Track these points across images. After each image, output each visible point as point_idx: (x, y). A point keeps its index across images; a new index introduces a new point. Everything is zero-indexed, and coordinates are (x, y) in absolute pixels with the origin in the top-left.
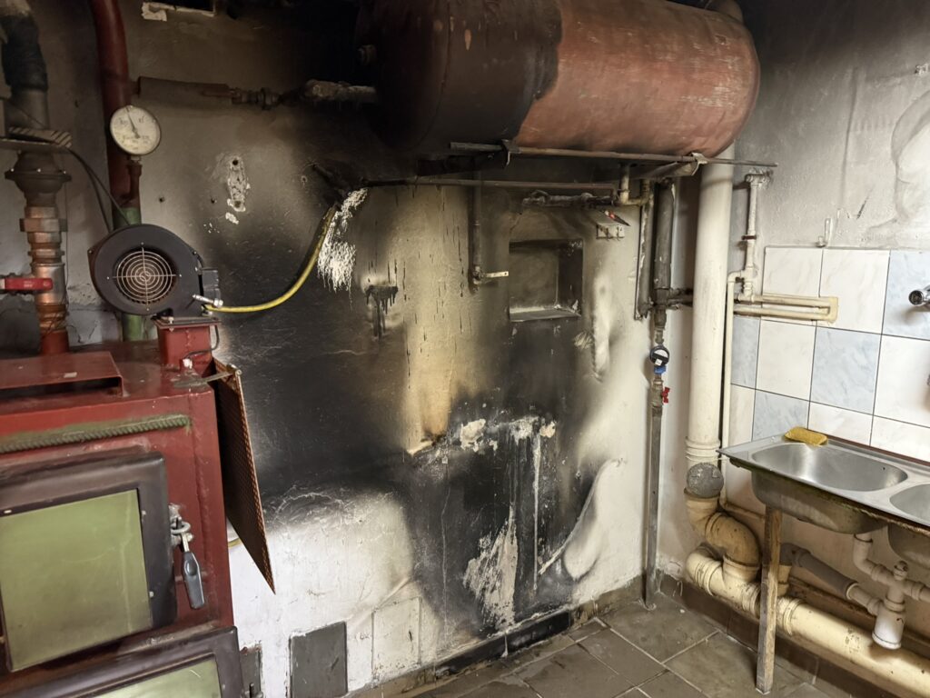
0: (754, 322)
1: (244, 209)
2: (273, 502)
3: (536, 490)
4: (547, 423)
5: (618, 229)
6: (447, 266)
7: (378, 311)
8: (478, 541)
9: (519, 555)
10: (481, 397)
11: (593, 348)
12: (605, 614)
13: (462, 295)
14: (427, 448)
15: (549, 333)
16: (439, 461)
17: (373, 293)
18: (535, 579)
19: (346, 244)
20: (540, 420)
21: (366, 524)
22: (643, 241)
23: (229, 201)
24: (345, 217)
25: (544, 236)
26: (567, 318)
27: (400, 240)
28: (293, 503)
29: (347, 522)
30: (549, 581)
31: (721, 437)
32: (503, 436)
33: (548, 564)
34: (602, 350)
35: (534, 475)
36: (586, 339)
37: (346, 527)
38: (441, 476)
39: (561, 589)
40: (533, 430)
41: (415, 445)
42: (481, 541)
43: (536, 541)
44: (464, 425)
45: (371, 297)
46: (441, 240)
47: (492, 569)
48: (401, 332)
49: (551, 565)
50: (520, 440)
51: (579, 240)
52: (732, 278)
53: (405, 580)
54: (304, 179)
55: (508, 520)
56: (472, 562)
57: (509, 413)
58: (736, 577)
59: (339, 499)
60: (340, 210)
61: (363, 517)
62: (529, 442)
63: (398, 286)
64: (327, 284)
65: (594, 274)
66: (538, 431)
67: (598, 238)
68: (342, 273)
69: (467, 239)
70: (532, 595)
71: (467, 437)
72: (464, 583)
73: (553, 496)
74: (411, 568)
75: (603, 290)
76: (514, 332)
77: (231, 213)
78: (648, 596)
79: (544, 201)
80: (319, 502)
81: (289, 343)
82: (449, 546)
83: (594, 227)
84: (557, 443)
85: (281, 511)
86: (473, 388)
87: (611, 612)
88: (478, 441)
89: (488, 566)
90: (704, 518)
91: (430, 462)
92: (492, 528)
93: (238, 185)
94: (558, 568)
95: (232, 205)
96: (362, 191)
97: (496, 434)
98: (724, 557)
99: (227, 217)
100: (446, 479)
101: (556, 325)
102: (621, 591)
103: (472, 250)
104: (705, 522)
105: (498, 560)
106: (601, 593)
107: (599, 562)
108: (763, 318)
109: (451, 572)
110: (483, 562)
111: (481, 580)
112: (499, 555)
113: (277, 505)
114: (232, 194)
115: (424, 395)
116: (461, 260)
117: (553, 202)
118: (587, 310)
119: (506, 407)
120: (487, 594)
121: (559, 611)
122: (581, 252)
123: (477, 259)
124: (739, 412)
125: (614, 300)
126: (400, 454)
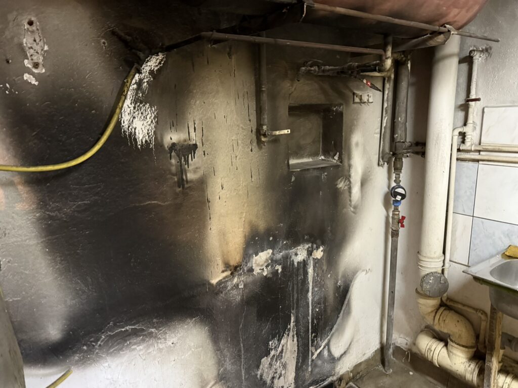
0: (473, 166)
1: (44, 71)
2: (92, 339)
3: (310, 299)
4: (318, 248)
5: (368, 95)
6: (238, 126)
7: (181, 165)
8: (268, 344)
9: (298, 349)
10: (269, 232)
11: (350, 188)
12: (357, 380)
13: (252, 151)
14: (226, 277)
15: (318, 178)
16: (237, 286)
17: (175, 150)
18: (310, 363)
19: (147, 105)
20: (312, 247)
21: (178, 345)
22: (385, 105)
23: (26, 62)
24: (145, 80)
25: (314, 101)
26: (331, 166)
27: (198, 102)
28: (111, 337)
29: (161, 346)
30: (319, 362)
31: (444, 252)
32: (286, 261)
33: (319, 351)
34: (356, 190)
35: (309, 288)
36: (345, 182)
37: (160, 350)
38: (238, 298)
39: (327, 367)
40: (308, 255)
41: (216, 276)
42: (270, 343)
43: (310, 336)
44: (256, 256)
45: (173, 154)
46: (233, 103)
47: (279, 362)
48: (202, 183)
49: (321, 351)
50: (298, 263)
51: (341, 105)
52: (456, 132)
53: (212, 383)
54: (104, 43)
55: (290, 325)
56: (264, 360)
57: (289, 242)
58: (459, 356)
59: (153, 328)
60: (140, 73)
61: (175, 340)
62: (304, 263)
63: (198, 144)
64: (131, 143)
65: (351, 131)
66: (311, 255)
67: (354, 103)
68: (146, 131)
69: (255, 102)
70: (307, 375)
71: (258, 265)
72: (258, 376)
73: (322, 301)
74: (217, 373)
75: (357, 144)
76: (293, 179)
77: (29, 73)
78: (386, 364)
79: (317, 69)
80: (135, 333)
81: (97, 198)
82: (246, 350)
83: (351, 94)
84: (324, 262)
85: (100, 345)
86: (262, 225)
87: (361, 377)
88: (267, 266)
89: (276, 360)
90: (432, 311)
91: (229, 288)
92: (279, 332)
93: (34, 45)
94: (326, 353)
95: (30, 66)
96: (161, 56)
97: (281, 260)
98: (449, 341)
99: (25, 78)
100: (242, 300)
101: (324, 173)
102: (367, 361)
103: (259, 111)
104: (433, 314)
105: (284, 354)
106: (354, 365)
107: (353, 343)
108: (480, 162)
109: (248, 371)
110: (272, 359)
111: (271, 372)
112: (284, 351)
113: (97, 341)
114: (28, 55)
115: (223, 234)
116: (250, 120)
117: (324, 71)
118: (346, 161)
119: (287, 238)
120: (276, 381)
121: (326, 383)
122: (341, 114)
123: (264, 119)
124: (458, 233)
125: (365, 151)
126: (204, 285)
